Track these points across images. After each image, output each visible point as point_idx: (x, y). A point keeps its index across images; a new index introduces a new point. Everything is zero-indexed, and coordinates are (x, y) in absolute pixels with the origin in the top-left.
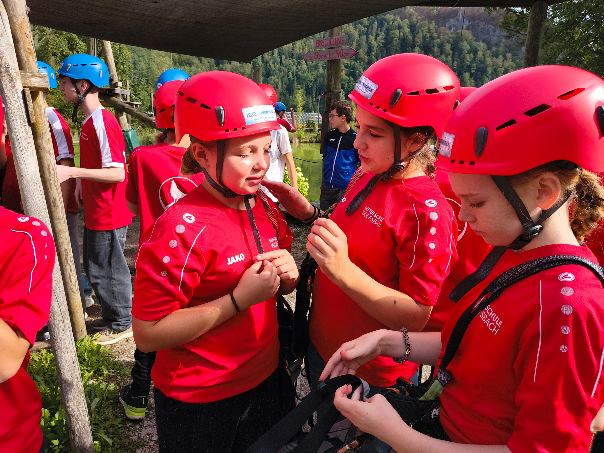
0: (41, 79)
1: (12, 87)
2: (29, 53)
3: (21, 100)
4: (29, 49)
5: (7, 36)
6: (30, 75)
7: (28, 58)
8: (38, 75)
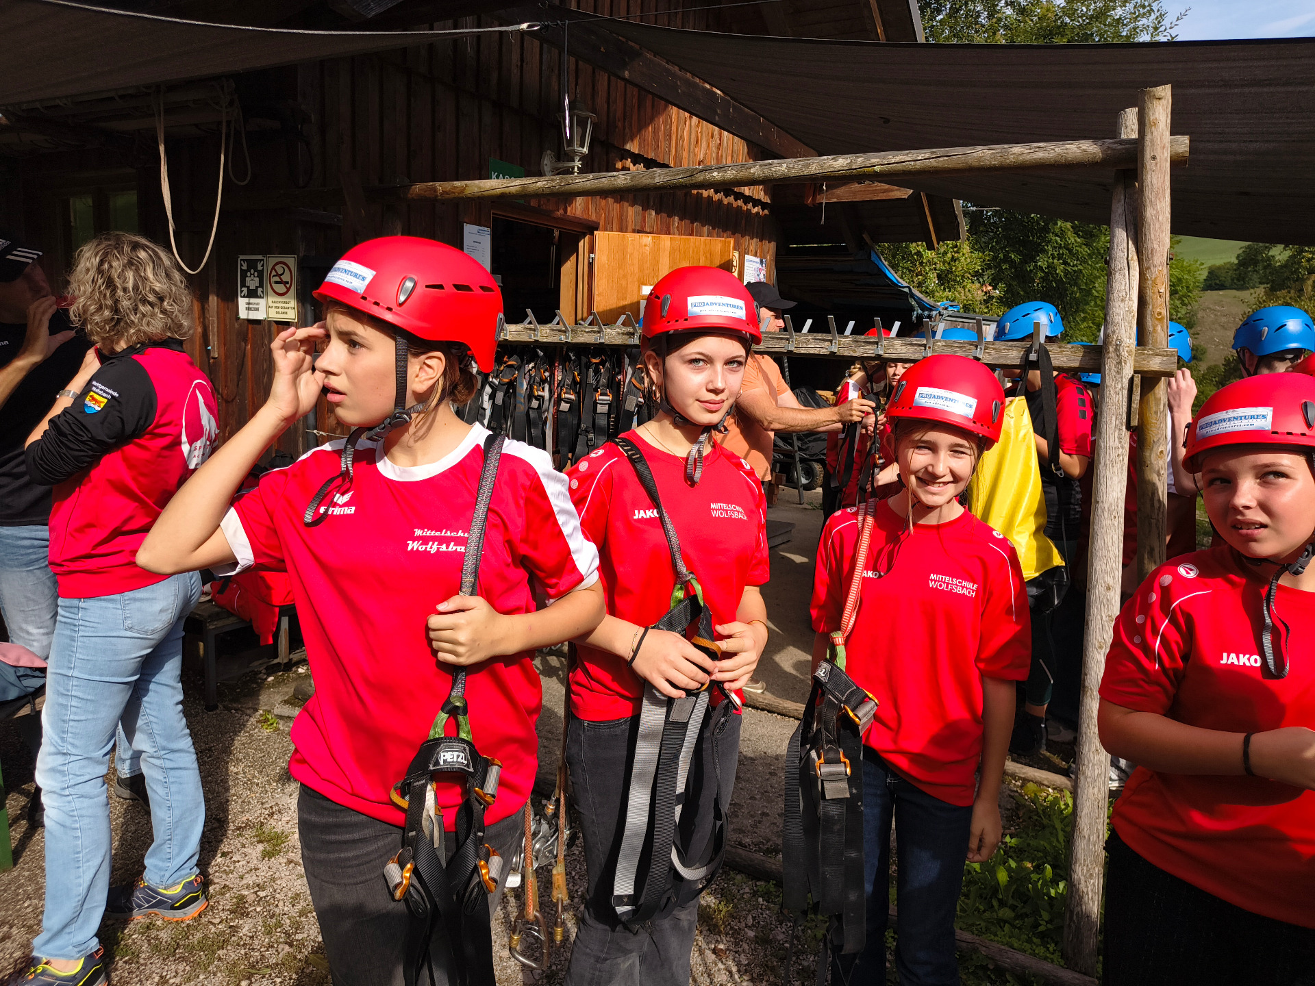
0: (1165, 358)
1: (1118, 373)
2: (1157, 319)
3: (1125, 392)
4: (1160, 314)
5: (1131, 299)
6: (1151, 352)
7: (1154, 327)
8: (1161, 353)
